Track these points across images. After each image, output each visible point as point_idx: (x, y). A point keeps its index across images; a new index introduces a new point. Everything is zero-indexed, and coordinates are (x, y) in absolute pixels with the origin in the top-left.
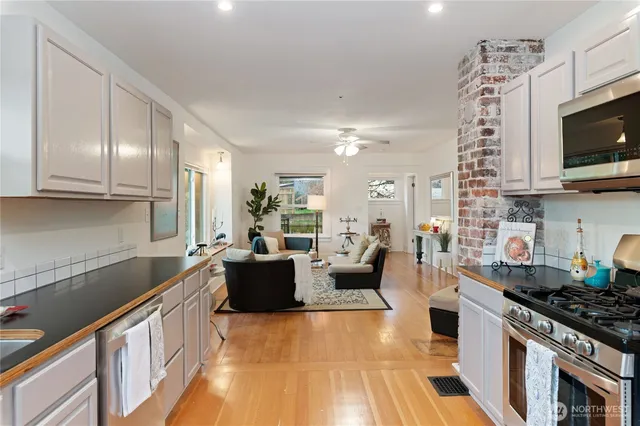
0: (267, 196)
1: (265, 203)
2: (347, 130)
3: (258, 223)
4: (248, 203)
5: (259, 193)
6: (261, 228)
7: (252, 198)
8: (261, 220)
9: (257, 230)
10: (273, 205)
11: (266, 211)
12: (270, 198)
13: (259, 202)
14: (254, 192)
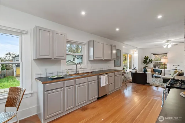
0: (149, 59)
1: (148, 61)
2: (168, 41)
3: (146, 66)
4: (143, 61)
5: (146, 58)
6: (147, 67)
7: (145, 60)
8: (147, 65)
9: (146, 67)
10: (150, 61)
11: (148, 63)
12: (150, 60)
13: (146, 61)
14: (145, 58)
